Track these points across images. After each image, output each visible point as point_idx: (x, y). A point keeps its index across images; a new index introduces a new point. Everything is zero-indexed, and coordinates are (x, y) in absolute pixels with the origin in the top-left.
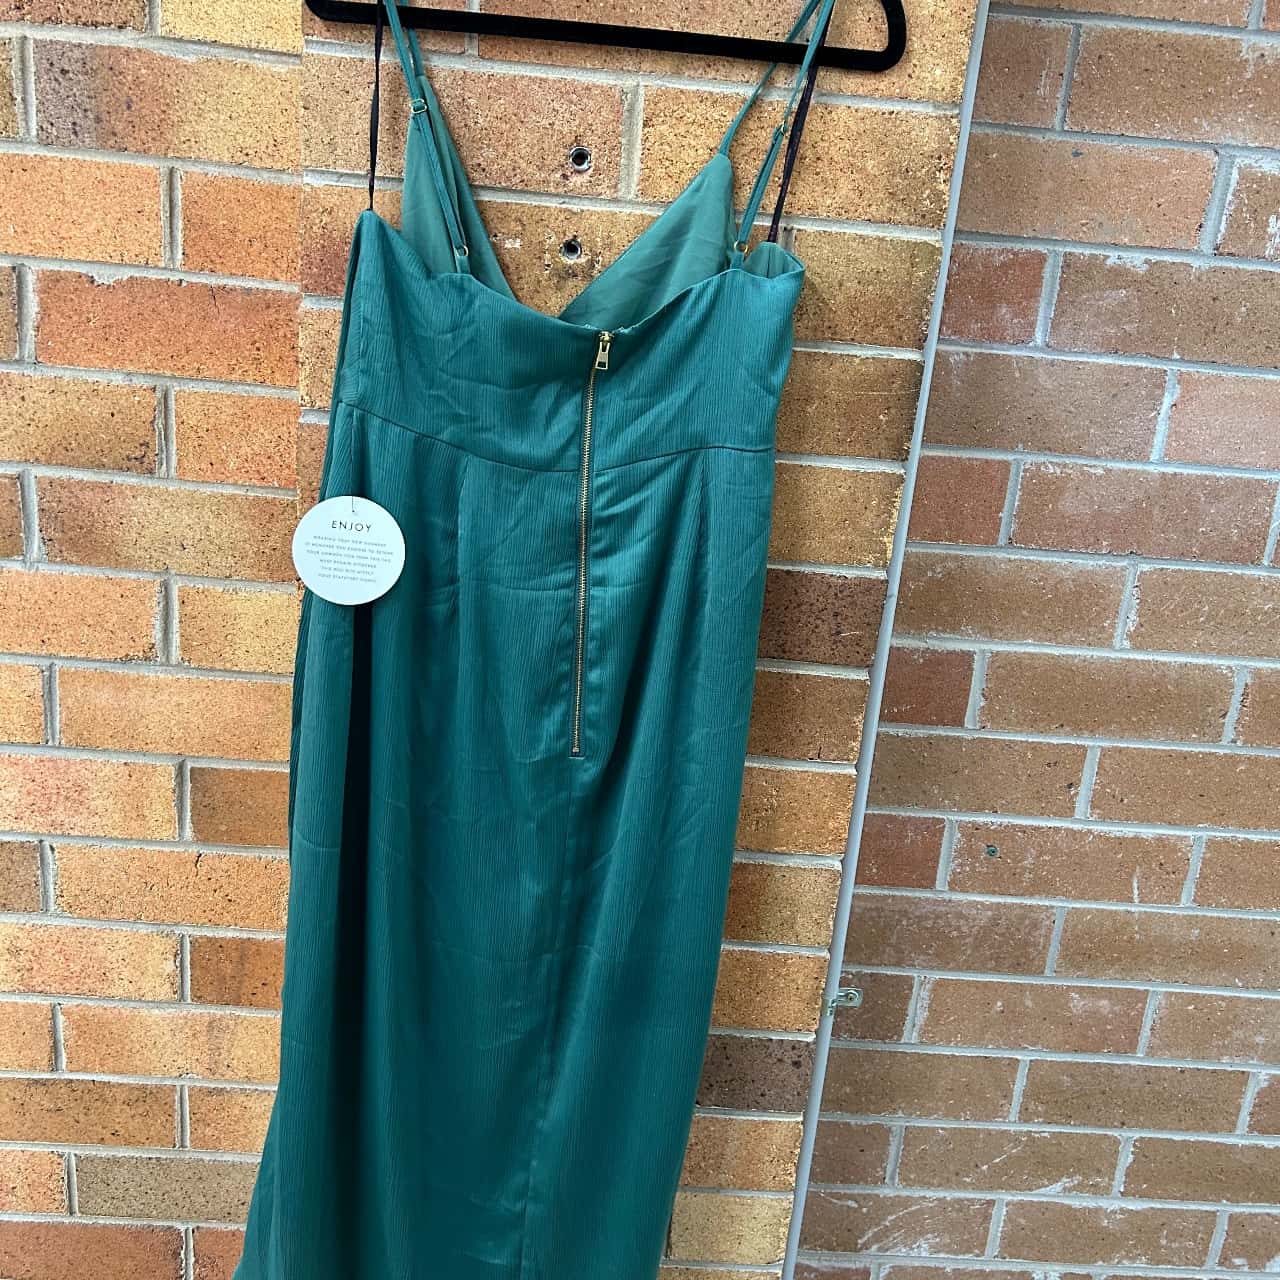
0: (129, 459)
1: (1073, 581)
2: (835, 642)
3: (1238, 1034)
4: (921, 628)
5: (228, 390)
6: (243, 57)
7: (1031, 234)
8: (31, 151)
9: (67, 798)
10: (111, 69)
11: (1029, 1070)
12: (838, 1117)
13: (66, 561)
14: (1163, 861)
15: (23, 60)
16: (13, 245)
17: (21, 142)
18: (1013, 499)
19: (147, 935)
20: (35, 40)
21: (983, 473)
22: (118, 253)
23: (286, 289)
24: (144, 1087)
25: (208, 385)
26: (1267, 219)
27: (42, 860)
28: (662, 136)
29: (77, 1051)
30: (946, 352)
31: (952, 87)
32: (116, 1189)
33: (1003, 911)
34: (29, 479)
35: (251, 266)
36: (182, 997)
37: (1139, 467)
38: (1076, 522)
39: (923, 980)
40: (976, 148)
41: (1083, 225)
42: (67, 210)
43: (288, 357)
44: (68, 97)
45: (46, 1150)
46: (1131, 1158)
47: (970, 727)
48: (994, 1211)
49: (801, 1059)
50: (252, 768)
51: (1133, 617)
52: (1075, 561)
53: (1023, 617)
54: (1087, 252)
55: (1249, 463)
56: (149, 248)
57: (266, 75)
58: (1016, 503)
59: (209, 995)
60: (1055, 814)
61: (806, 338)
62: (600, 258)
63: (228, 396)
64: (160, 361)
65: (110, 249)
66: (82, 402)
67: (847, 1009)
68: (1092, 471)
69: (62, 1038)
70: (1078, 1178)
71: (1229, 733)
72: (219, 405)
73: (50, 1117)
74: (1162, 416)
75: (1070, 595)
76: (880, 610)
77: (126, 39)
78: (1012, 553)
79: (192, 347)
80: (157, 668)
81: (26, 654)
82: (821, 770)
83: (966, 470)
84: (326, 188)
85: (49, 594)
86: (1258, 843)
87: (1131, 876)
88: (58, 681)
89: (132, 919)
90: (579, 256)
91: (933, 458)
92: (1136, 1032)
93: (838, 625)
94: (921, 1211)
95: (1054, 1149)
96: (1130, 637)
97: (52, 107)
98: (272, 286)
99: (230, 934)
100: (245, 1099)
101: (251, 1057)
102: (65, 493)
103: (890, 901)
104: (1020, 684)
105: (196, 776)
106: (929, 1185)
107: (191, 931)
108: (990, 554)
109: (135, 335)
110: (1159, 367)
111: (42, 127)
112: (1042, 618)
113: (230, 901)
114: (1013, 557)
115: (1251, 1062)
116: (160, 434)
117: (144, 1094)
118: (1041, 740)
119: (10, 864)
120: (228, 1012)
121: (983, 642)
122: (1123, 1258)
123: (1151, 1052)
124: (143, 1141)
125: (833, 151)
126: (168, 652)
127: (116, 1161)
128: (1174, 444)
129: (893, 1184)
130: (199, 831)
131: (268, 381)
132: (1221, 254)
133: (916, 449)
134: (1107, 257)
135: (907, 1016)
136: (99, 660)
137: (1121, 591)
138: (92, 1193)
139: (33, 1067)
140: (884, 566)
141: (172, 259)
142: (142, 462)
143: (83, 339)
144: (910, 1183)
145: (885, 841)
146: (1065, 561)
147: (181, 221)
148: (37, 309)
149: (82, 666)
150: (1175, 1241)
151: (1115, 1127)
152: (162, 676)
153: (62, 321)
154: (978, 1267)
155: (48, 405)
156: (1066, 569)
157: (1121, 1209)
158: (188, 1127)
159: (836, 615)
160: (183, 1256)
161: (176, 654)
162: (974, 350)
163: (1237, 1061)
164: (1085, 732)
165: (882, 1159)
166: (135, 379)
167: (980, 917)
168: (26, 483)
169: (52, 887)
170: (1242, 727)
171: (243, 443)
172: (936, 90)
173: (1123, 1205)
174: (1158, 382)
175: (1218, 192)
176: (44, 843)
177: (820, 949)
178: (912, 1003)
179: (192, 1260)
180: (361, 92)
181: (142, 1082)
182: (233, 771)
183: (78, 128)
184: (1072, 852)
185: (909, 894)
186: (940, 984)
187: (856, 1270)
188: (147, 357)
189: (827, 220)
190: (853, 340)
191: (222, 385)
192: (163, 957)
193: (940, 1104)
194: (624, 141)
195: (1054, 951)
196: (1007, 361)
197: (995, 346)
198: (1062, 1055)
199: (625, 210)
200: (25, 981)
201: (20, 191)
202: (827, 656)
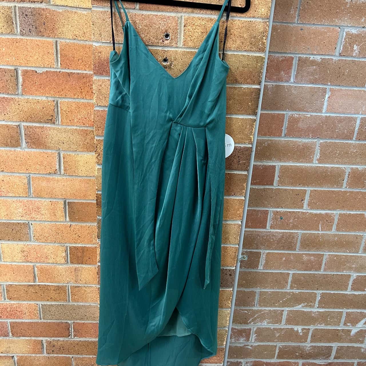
0: (48, 120)
1: (302, 145)
2: (238, 164)
3: (348, 265)
4: (261, 159)
5: (74, 100)
6: (75, 10)
7: (290, 52)
8: (18, 37)
9: (35, 211)
10: (39, 14)
11: (293, 275)
12: (242, 289)
13: (32, 148)
14: (327, 220)
15: (15, 12)
16: (15, 63)
17: (16, 35)
18: (286, 124)
19: (58, 246)
20: (18, 7)
21: (278, 117)
22: (43, 64)
23: (89, 73)
24: (58, 286)
25: (68, 99)
26: (354, 46)
27: (29, 227)
28: (189, 30)
29: (40, 277)
30: (267, 84)
31: (267, 14)
32: (52, 312)
33: (285, 234)
34: (21, 126)
35: (79, 67)
36: (68, 262)
37: (319, 114)
38: (303, 129)
39: (264, 252)
40: (274, 28)
41: (303, 49)
42: (29, 53)
43: (90, 91)
44: (28, 22)
45: (34, 303)
46: (320, 298)
47: (275, 185)
48: (284, 313)
49: (232, 274)
50: (84, 201)
51: (318, 155)
52: (303, 140)
53: (289, 156)
54: (305, 56)
55: (349, 112)
56: (51, 63)
57: (81, 14)
58: (287, 125)
59: (75, 261)
60: (298, 208)
61: (229, 83)
62: (173, 63)
63: (74, 102)
64: (55, 93)
65: (41, 63)
66: (35, 105)
67: (244, 261)
68: (307, 116)
69: (36, 274)
70: (306, 304)
71: (345, 185)
72: (72, 105)
73: (34, 294)
74: (326, 100)
75: (301, 149)
76: (250, 155)
77: (43, 6)
78: (286, 138)
79: (63, 89)
80: (58, 176)
81: (23, 173)
82: (235, 198)
83: (273, 116)
84: (99, 46)
85: (28, 156)
86: (353, 214)
87: (319, 224)
88: (31, 180)
89: (54, 242)
90: (167, 63)
91: (264, 113)
92: (321, 265)
93: (239, 160)
94: (264, 313)
95: (299, 296)
96: (318, 160)
97: (23, 25)
98: (85, 72)
99: (80, 245)
100: (84, 288)
101: (86, 277)
102: (31, 130)
103: (254, 232)
104: (288, 174)
105: (69, 204)
106: (266, 306)
107: (69, 245)
108: (280, 139)
109: (48, 87)
110: (324, 87)
111: (21, 31)
112: (294, 156)
113: (79, 237)
114: (286, 140)
115: (351, 272)
116: (56, 113)
117: (58, 288)
118: (294, 188)
119: (21, 228)
120: (80, 266)
121: (278, 163)
122: (318, 324)
123: (325, 270)
124: (59, 300)
125: (235, 32)
126: (60, 171)
127: (52, 305)
128: (329, 108)
129: (257, 306)
130: (70, 218)
131: (84, 98)
132: (341, 56)
133: (259, 111)
134: (310, 57)
135: (260, 262)
136: (42, 174)
137: (315, 148)
138: (46, 314)
139: (29, 282)
140: (251, 143)
141: (57, 65)
142: (51, 120)
143: (35, 88)
144: (261, 306)
145: (253, 216)
146: (300, 140)
147: (59, 55)
148: (22, 80)
149: (37, 176)
150: (332, 319)
151: (316, 290)
152: (59, 178)
153: (29, 83)
154: (280, 327)
155: (26, 106)
156: (300, 142)
157: (317, 311)
158: (70, 296)
159: (238, 157)
160: (70, 329)
161: (63, 172)
162: (275, 84)
163: (348, 272)
164: (306, 186)
165: (254, 300)
166: (49, 98)
167: (278, 236)
168: (21, 127)
169: (32, 234)
170: (348, 183)
171: (78, 115)
172: (263, 15)
173: (318, 310)
174: (324, 91)
175: (340, 39)
176: (29, 223)
177: (236, 244)
178: (261, 258)
179: (73, 330)
180: (108, 20)
181: (58, 285)
182: (79, 202)
183: (31, 31)
184: (303, 218)
185: (260, 230)
186: (268, 253)
187: (248, 329)
188: (52, 92)
189: (234, 51)
190: (241, 83)
191: (72, 99)
192: (62, 252)
193: (269, 285)
194: (179, 31)
195: (298, 244)
196: (284, 86)
197: (280, 82)
198: (301, 271)
199: (179, 50)
200: (26, 259)
201: (16, 48)
202: (236, 168)
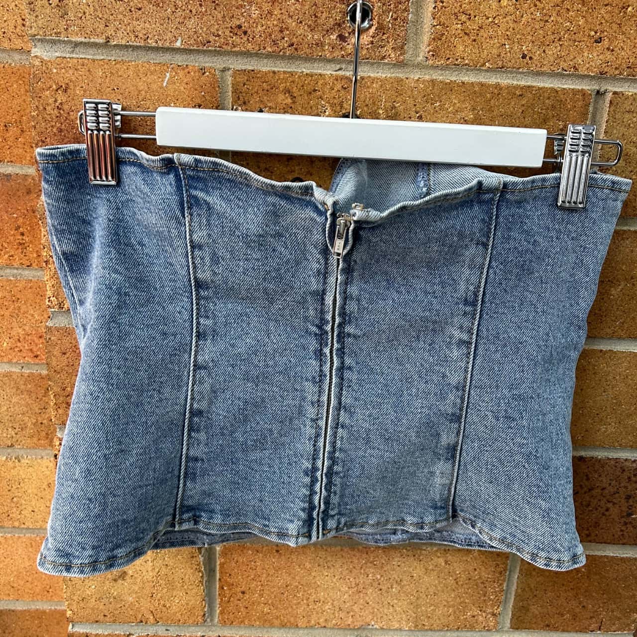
2: (626, 524)
35: (8, 152)
84: (59, 61)
93: (629, 507)
199: (412, 76)
202: (616, 536)
